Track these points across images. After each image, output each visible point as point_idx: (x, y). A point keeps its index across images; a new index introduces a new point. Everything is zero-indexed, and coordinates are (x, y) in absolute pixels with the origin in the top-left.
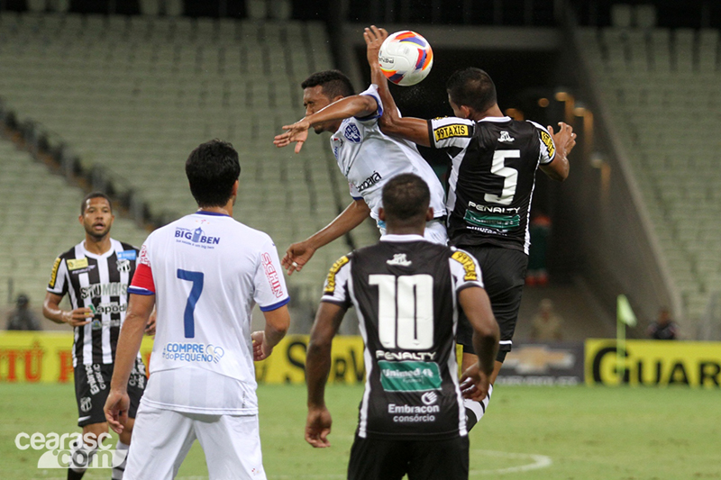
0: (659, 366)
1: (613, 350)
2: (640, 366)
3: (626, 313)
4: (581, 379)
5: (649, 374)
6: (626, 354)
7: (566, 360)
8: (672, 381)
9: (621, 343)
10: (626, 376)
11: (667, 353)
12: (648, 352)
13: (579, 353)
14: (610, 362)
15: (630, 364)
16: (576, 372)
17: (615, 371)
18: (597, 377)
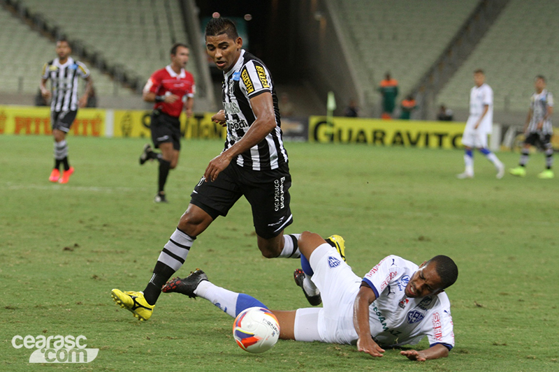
0: (350, 132)
1: (324, 122)
2: (340, 132)
3: (331, 104)
4: (306, 138)
5: (345, 136)
6: (332, 125)
7: (298, 128)
8: (358, 141)
9: (330, 119)
10: (332, 137)
11: (355, 125)
12: (344, 124)
13: (306, 123)
14: (323, 130)
15: (334, 130)
16: (304, 135)
17: (326, 134)
18: (316, 138)
